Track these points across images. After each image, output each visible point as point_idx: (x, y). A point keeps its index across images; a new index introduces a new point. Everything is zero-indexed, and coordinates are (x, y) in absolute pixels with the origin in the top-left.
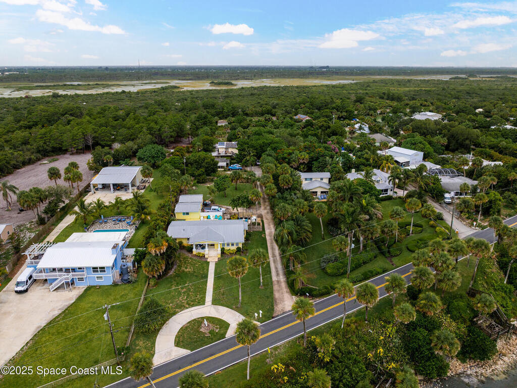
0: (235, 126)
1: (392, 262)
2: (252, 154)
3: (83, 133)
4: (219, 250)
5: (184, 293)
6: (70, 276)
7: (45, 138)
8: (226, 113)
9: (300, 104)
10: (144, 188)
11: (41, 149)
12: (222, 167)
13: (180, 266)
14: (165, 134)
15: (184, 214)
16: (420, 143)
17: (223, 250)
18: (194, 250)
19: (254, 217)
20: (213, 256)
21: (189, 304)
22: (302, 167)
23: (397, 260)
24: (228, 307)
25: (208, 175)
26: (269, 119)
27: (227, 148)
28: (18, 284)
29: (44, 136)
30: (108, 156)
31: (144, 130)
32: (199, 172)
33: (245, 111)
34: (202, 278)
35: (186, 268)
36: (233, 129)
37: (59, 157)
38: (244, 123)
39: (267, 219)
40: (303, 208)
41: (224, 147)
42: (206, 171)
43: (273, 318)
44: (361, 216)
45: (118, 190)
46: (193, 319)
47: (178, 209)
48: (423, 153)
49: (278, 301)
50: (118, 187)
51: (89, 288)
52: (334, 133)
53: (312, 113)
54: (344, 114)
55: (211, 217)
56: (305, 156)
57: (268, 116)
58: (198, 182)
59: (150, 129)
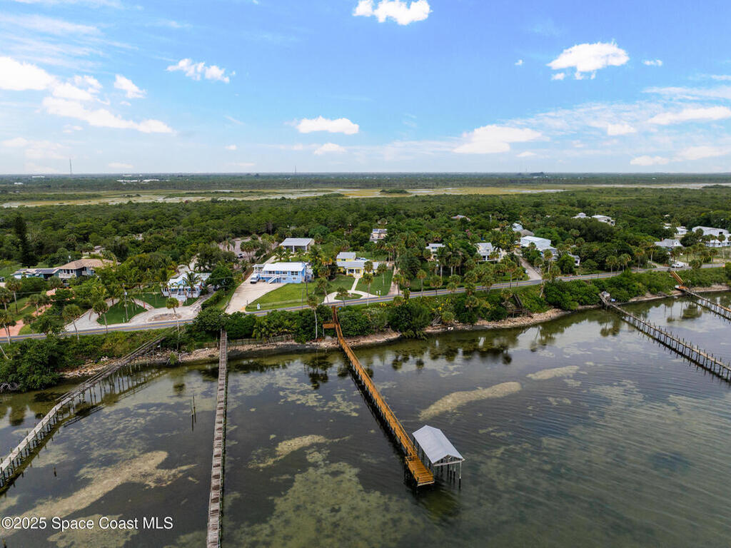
3: (266, 220)
4: (362, 273)
6: (279, 276)
9: (464, 208)
13: (338, 279)
14: (330, 223)
15: (342, 260)
17: (364, 274)
18: (347, 273)
20: (358, 276)
24: (363, 291)
27: (380, 234)
28: (252, 279)
31: (313, 219)
32: (355, 243)
34: (351, 282)
35: (342, 279)
41: (378, 233)
47: (338, 257)
48: (550, 241)
49: (391, 291)
50: (297, 248)
51: (288, 284)
56: (438, 236)
59: (318, 220)
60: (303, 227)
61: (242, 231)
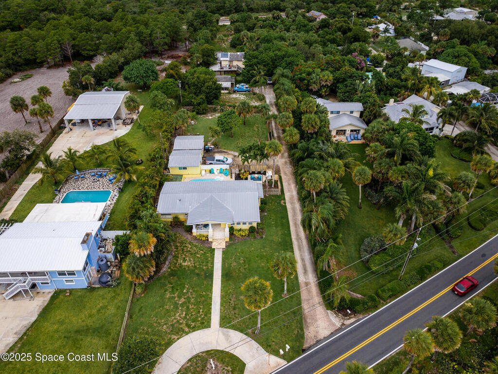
0: (239, 25)
1: (451, 247)
2: (263, 73)
3: (59, 42)
4: (227, 230)
5: (182, 305)
6: (27, 282)
7: (15, 47)
8: (228, 8)
10: (132, 122)
11: (10, 62)
12: (226, 89)
13: (176, 257)
14: (157, 41)
15: (180, 168)
16: (465, 55)
17: (232, 229)
18: (194, 230)
19: (270, 173)
20: (219, 239)
21: (188, 326)
22: (324, 90)
23: (459, 244)
24: (241, 331)
25: (210, 103)
26: (278, 16)
27: (231, 61)
29: (14, 44)
30: (87, 76)
31: (132, 35)
33: (249, 5)
34: (206, 277)
35: (184, 260)
36: (238, 31)
37: (33, 72)
38: (249, 23)
39: (285, 174)
40: (338, 172)
41: (228, 59)
42: (206, 97)
43: (304, 351)
44: (424, 196)
45: (100, 125)
46: (195, 353)
48: (467, 69)
49: (308, 320)
50: (100, 121)
51: (56, 295)
52: (356, 39)
53: (327, 9)
54: (364, 10)
55: (215, 171)
56: (328, 77)
57: (277, 13)
58: (198, 113)
59: (139, 34)
60: (114, 56)
61: (25, 60)
